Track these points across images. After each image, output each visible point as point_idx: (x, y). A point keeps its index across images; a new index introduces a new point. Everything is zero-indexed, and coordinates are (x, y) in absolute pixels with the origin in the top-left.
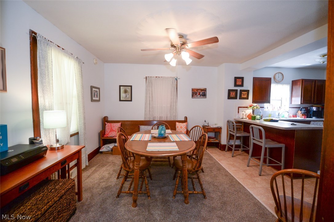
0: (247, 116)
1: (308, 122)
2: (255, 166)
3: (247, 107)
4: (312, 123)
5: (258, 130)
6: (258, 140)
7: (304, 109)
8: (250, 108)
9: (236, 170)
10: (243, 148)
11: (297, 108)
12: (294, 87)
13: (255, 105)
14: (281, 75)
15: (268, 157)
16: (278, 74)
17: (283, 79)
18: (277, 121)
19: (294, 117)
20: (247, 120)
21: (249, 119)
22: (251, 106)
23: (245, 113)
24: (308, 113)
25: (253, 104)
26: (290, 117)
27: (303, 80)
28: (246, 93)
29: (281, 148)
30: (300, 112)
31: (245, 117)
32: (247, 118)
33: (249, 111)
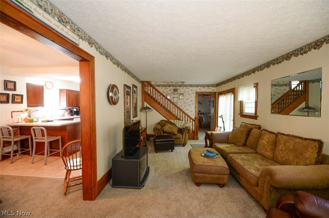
0: (23, 120)
1: (72, 119)
2: (39, 161)
3: (22, 111)
4: (74, 119)
5: (40, 130)
6: (41, 138)
7: (69, 110)
8: (25, 112)
9: (22, 171)
10: (21, 151)
11: (64, 109)
12: (61, 94)
13: (31, 108)
14: (51, 83)
15: (49, 150)
16: (48, 82)
17: (53, 87)
18: (52, 121)
19: (62, 116)
20: (24, 123)
21: (26, 122)
22: (26, 110)
23: (21, 117)
24: (71, 113)
25: (28, 108)
26: (60, 117)
27: (67, 90)
28: (20, 97)
29: (58, 140)
30: (66, 112)
31: (20, 121)
32: (24, 122)
33: (25, 115)
